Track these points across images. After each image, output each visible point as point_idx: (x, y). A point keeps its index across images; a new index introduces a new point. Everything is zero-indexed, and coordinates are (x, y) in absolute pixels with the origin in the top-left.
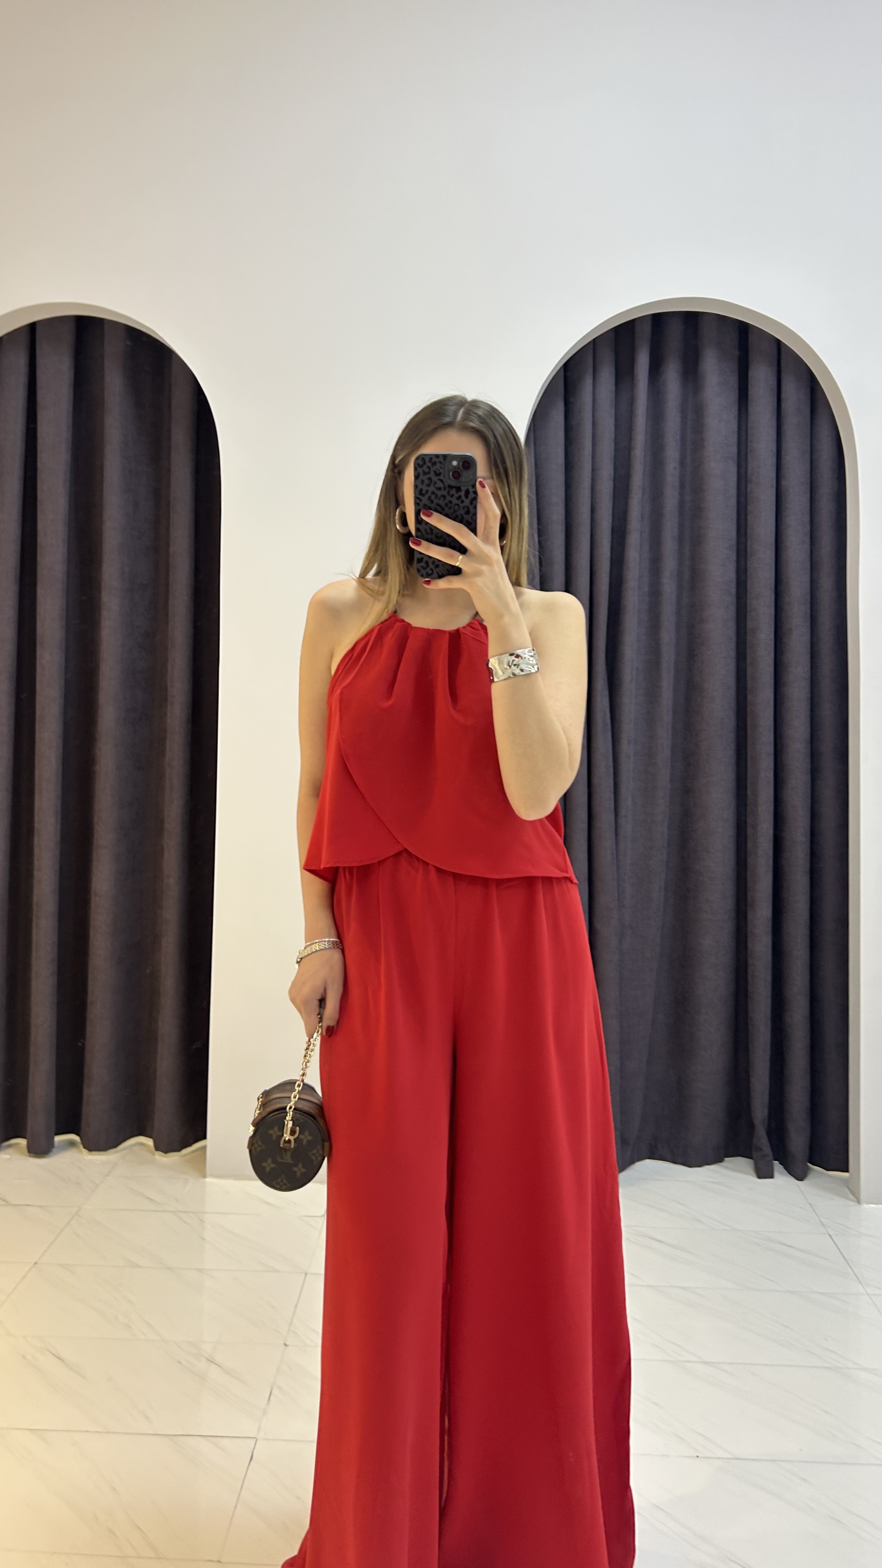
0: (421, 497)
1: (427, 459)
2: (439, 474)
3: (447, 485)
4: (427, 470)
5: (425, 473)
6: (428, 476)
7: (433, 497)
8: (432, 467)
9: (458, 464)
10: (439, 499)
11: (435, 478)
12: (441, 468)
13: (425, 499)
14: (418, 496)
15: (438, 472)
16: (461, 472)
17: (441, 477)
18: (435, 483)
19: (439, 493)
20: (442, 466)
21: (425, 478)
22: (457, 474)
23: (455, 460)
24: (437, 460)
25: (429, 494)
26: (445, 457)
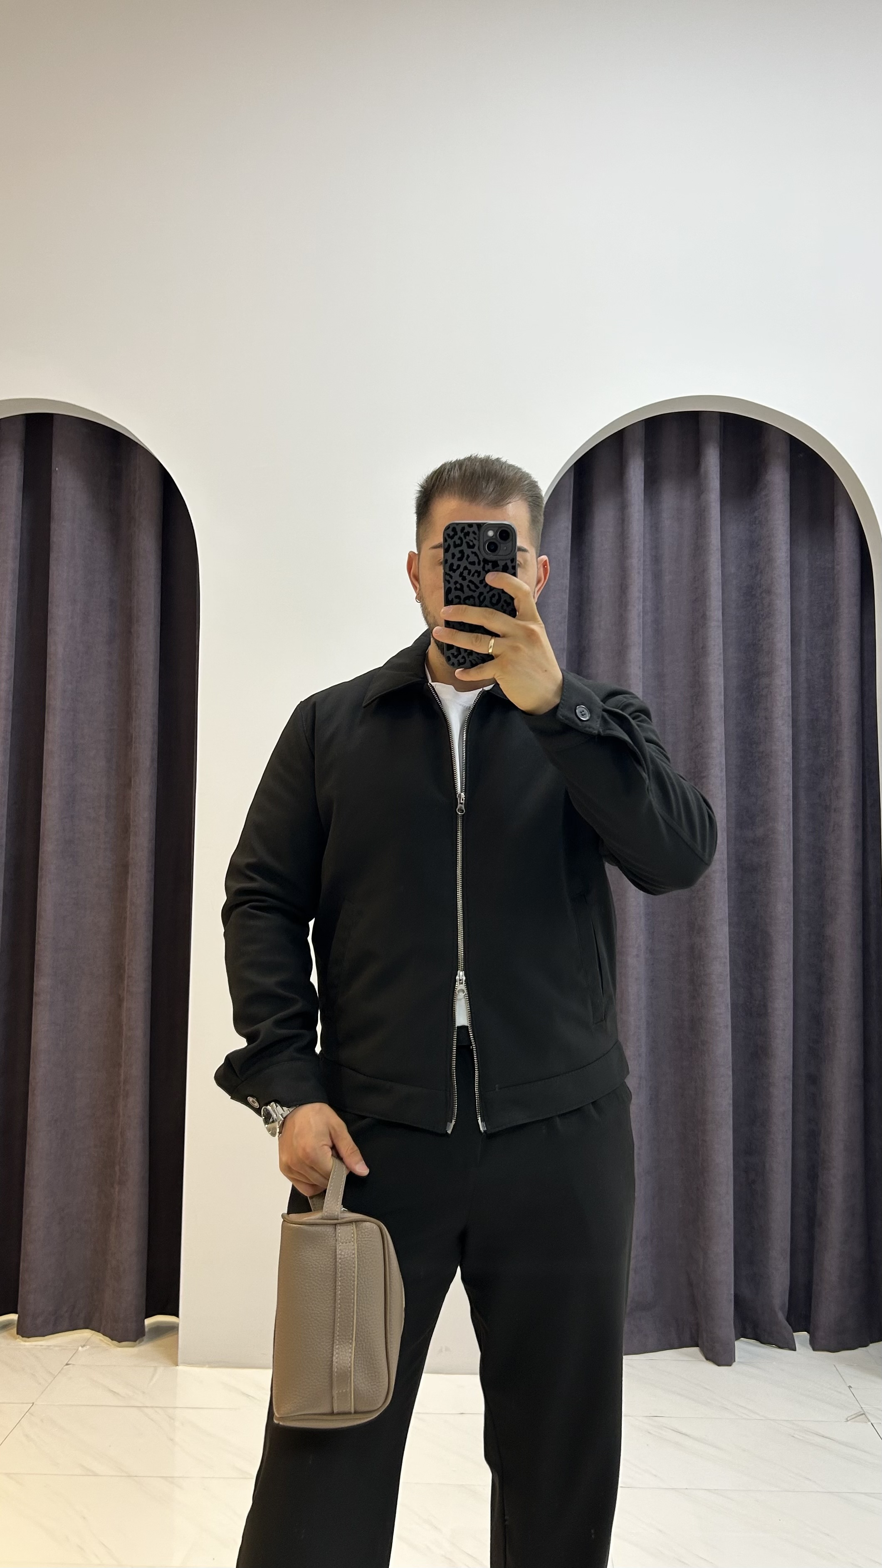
2: (474, 545)
3: (481, 560)
4: (458, 542)
5: (456, 546)
6: (460, 548)
7: (466, 573)
8: (465, 538)
9: (494, 534)
10: (473, 575)
11: (467, 551)
12: (475, 538)
13: (456, 576)
15: (471, 544)
16: (497, 543)
17: (476, 550)
18: (468, 556)
19: (473, 568)
20: (476, 536)
21: (456, 551)
22: (493, 547)
23: (490, 530)
24: (471, 530)
25: (461, 569)
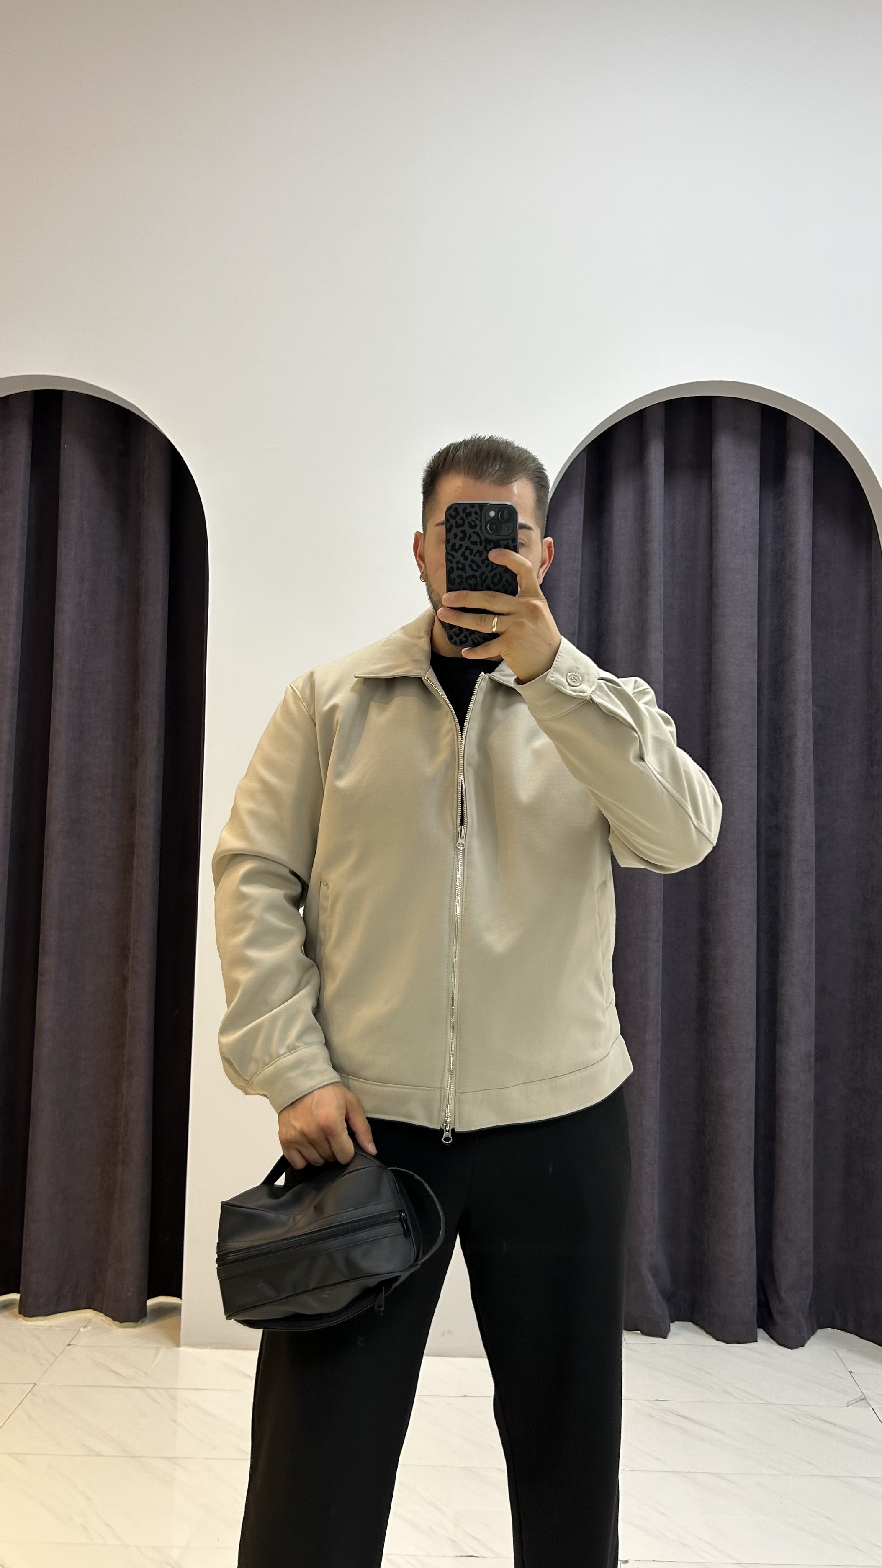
0: (453, 553)
1: (460, 509)
2: (476, 525)
3: (483, 540)
4: (460, 522)
5: (458, 526)
6: (461, 528)
7: (467, 553)
8: (467, 518)
9: (497, 514)
10: (475, 554)
11: (469, 531)
12: (477, 519)
13: (458, 555)
14: (450, 552)
15: (473, 524)
16: (499, 523)
17: (477, 530)
18: (470, 536)
20: (477, 516)
21: (458, 531)
22: (495, 527)
23: (492, 510)
24: (473, 510)
25: (463, 549)
26: (481, 506)
